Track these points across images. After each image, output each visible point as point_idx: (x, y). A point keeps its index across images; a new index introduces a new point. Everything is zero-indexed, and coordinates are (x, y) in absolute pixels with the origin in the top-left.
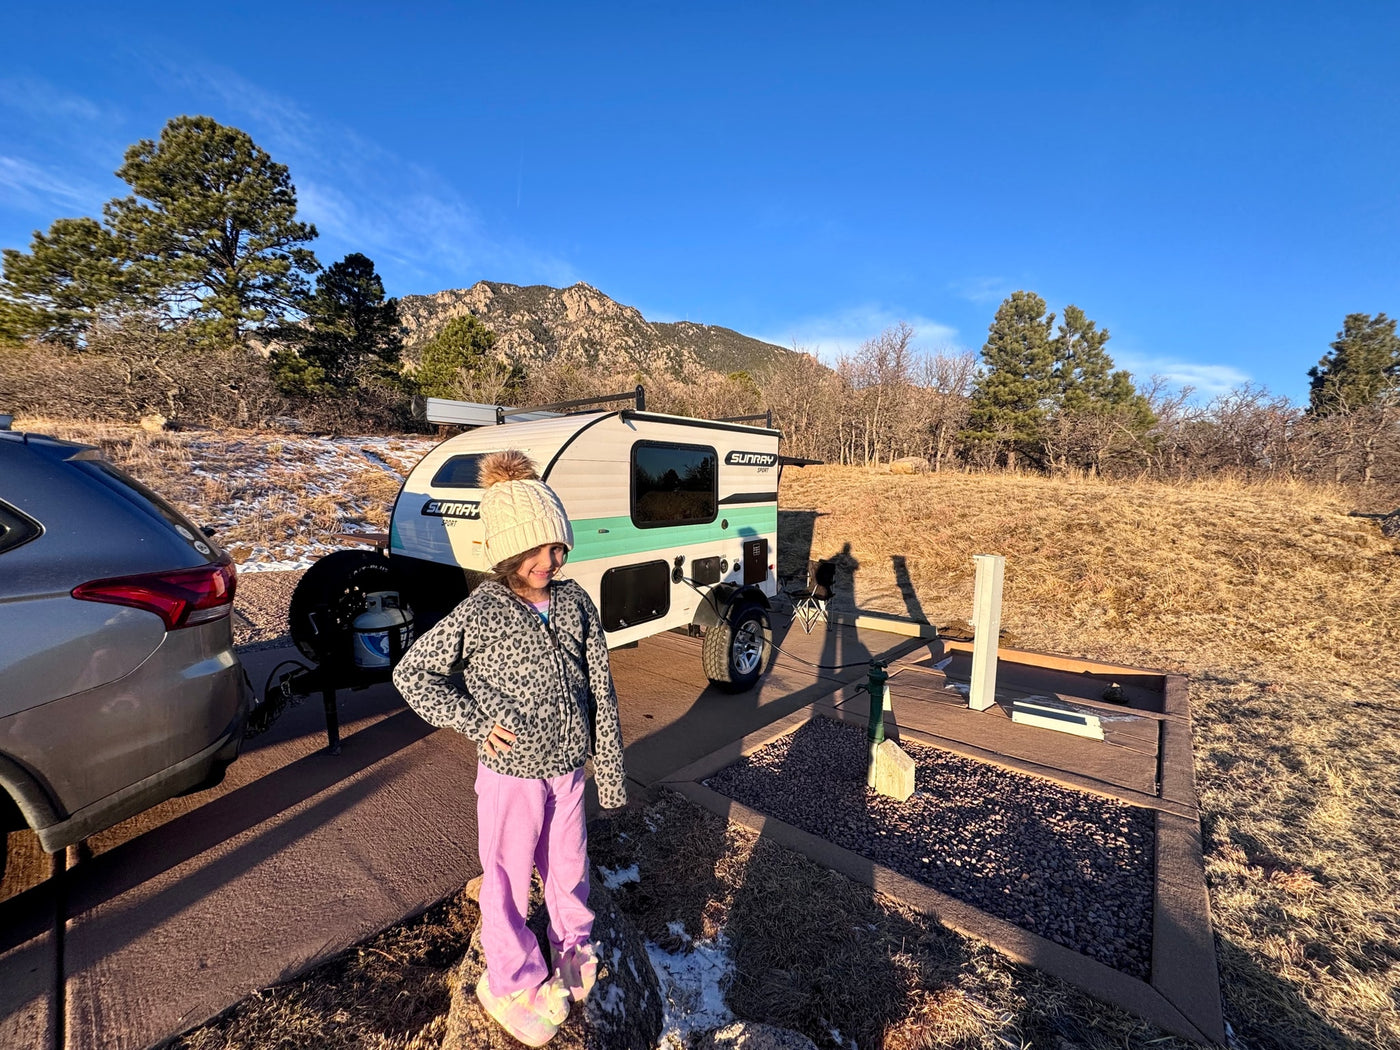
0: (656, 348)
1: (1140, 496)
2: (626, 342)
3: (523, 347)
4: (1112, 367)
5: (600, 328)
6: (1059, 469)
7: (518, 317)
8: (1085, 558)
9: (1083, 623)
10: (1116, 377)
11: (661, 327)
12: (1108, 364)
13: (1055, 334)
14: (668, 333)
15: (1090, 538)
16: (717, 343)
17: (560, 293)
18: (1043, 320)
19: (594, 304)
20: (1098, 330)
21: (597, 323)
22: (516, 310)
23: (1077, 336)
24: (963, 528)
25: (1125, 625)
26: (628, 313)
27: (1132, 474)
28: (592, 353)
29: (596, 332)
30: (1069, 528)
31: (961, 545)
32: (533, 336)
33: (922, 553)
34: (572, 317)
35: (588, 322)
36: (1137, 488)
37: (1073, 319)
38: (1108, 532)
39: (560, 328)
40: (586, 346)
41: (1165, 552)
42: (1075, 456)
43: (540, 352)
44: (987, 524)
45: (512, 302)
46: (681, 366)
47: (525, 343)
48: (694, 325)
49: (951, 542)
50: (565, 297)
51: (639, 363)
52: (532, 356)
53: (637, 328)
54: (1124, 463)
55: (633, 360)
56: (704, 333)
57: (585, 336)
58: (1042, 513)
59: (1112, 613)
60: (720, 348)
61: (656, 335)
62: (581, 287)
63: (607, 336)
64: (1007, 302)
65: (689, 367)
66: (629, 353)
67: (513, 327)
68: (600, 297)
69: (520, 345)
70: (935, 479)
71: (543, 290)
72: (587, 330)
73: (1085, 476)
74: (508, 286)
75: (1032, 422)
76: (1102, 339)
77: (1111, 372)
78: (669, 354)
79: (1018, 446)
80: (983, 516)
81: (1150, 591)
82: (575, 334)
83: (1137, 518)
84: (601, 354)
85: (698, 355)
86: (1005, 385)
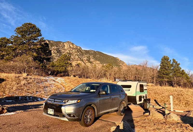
0: (84, 55)
1: (187, 91)
2: (78, 54)
3: (54, 54)
4: (181, 69)
5: (72, 50)
6: (175, 86)
7: (54, 47)
8: (181, 99)
9: (181, 107)
10: (182, 70)
11: (86, 51)
12: (181, 68)
13: (171, 63)
14: (87, 52)
15: (181, 96)
16: (98, 55)
17: (64, 43)
18: (169, 60)
19: (71, 46)
20: (178, 63)
21: (71, 50)
22: (53, 46)
23: (175, 64)
24: (163, 95)
25: (186, 107)
26: (78, 48)
27: (186, 87)
28: (70, 56)
29: (71, 51)
30: (178, 95)
31: (164, 97)
32: (57, 52)
33: (158, 99)
34: (66, 48)
35: (69, 49)
36: (187, 89)
37: (174, 60)
38: (183, 96)
39: (63, 50)
40: (69, 54)
41: (190, 98)
42: (178, 84)
43: (58, 55)
44: (166, 94)
45: (53, 44)
46: (90, 59)
47: (55, 53)
48: (93, 51)
49: (162, 97)
50: (65, 44)
51: (80, 58)
52: (56, 56)
53: (80, 51)
54: (185, 86)
55: (79, 58)
56: (95, 52)
57: (69, 52)
58: (174, 93)
59: (185, 105)
60: (98, 56)
61: (84, 52)
62: (68, 42)
63: (73, 52)
64: (163, 57)
65: (92, 60)
66: (78, 56)
67: (52, 50)
68: (73, 44)
69: (53, 53)
70: (156, 87)
71: (60, 42)
72: (69, 51)
73: (180, 87)
74: (52, 41)
75: (170, 78)
76: (179, 64)
77: (181, 70)
78: (87, 57)
79: (168, 82)
80: (165, 93)
81: (189, 103)
82: (66, 51)
83: (187, 94)
84: (72, 56)
85: (94, 57)
86: (164, 71)
